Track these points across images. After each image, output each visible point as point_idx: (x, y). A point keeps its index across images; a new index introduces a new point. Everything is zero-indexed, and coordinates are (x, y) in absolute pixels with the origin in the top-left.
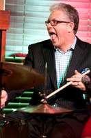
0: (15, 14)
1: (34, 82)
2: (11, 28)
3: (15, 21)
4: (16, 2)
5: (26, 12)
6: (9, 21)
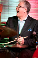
0: (5, 6)
2: (3, 12)
4: (5, 1)
5: (9, 5)
6: (2, 9)
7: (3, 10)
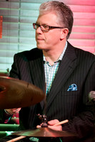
0: (9, 20)
1: (32, 100)
2: (3, 37)
3: (9, 28)
4: (9, 7)
5: (21, 18)
7: (4, 32)
